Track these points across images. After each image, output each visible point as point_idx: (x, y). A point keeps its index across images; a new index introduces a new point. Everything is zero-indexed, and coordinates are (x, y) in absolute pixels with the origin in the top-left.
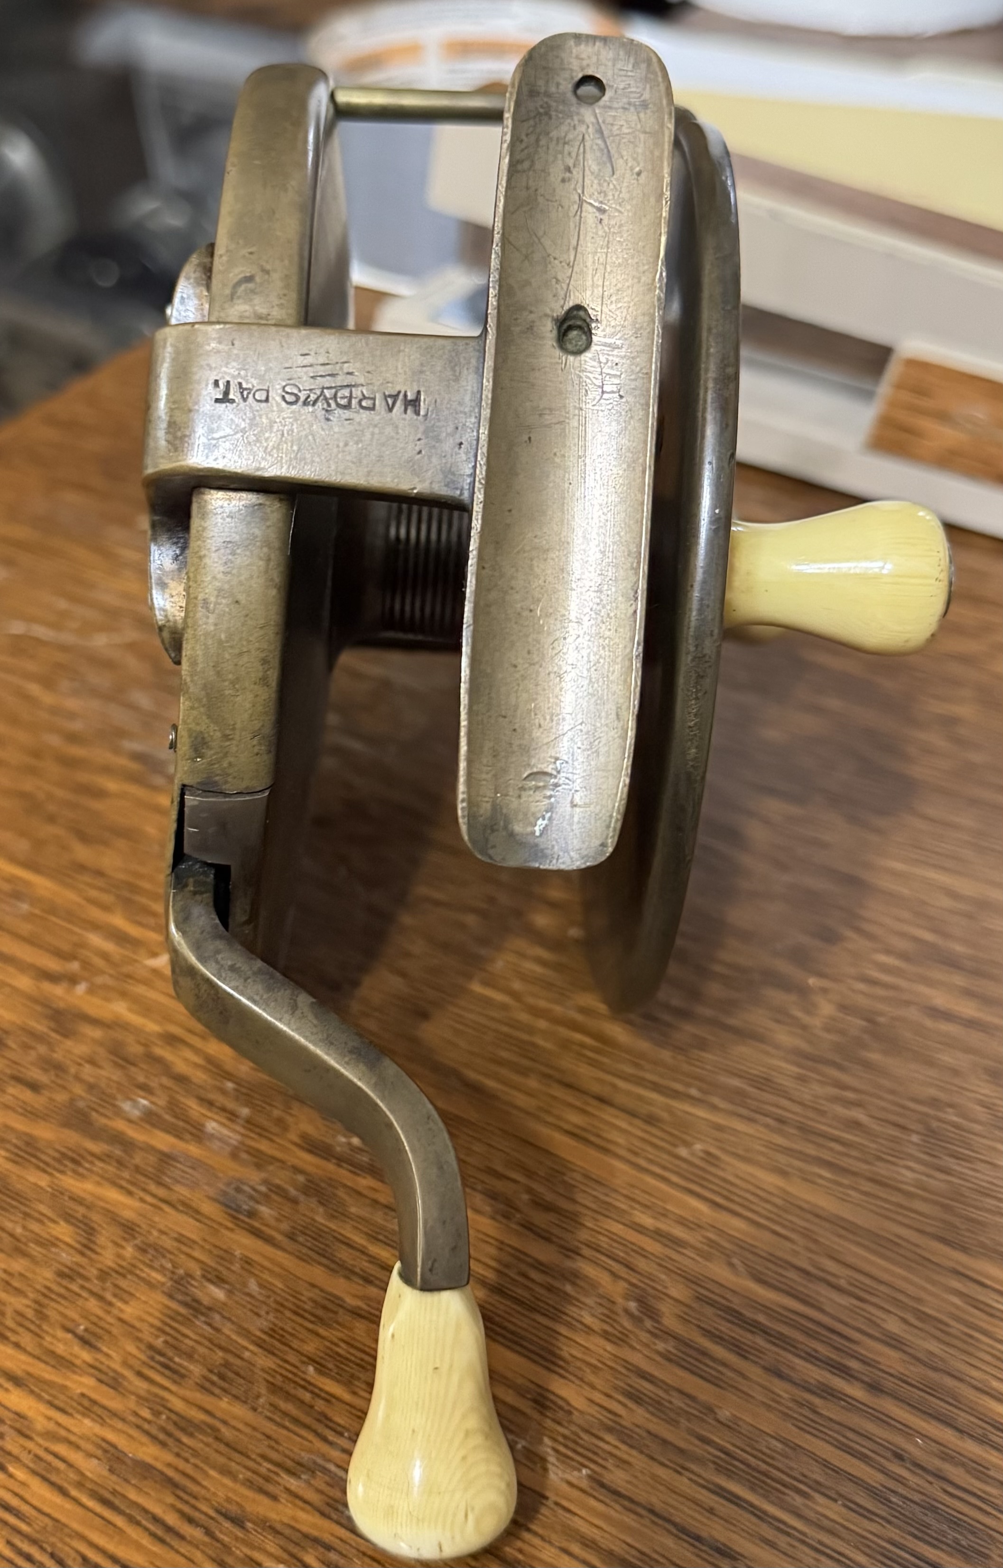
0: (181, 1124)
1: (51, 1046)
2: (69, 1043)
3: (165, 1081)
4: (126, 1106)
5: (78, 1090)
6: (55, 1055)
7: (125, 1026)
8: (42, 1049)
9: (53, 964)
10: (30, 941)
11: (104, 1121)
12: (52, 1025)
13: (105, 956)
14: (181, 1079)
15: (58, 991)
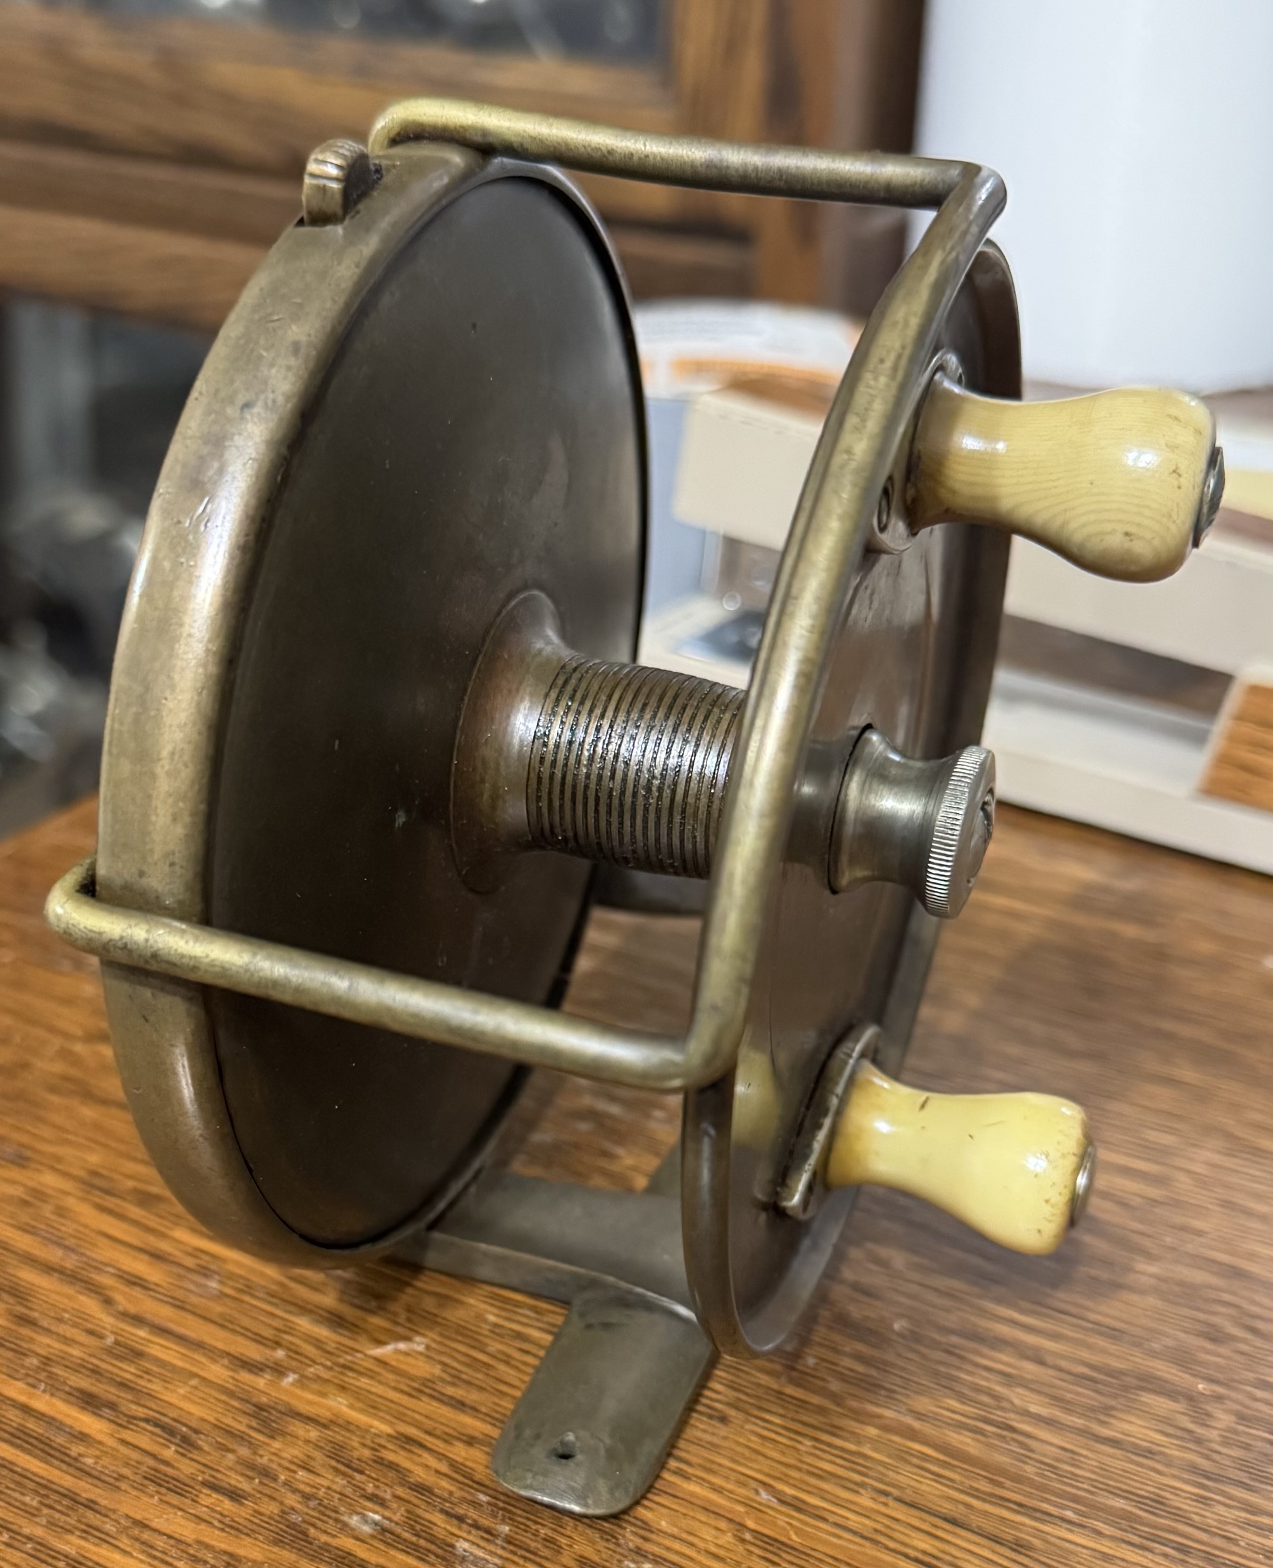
0: (422, 1542)
1: (253, 1446)
2: (276, 1445)
3: (400, 1491)
4: (354, 1521)
5: (292, 1500)
6: (259, 1460)
7: (347, 1426)
8: (244, 1452)
9: (254, 1352)
10: (223, 1323)
11: (324, 1538)
12: (254, 1423)
13: (318, 1343)
14: (422, 1489)
15: (261, 1382)
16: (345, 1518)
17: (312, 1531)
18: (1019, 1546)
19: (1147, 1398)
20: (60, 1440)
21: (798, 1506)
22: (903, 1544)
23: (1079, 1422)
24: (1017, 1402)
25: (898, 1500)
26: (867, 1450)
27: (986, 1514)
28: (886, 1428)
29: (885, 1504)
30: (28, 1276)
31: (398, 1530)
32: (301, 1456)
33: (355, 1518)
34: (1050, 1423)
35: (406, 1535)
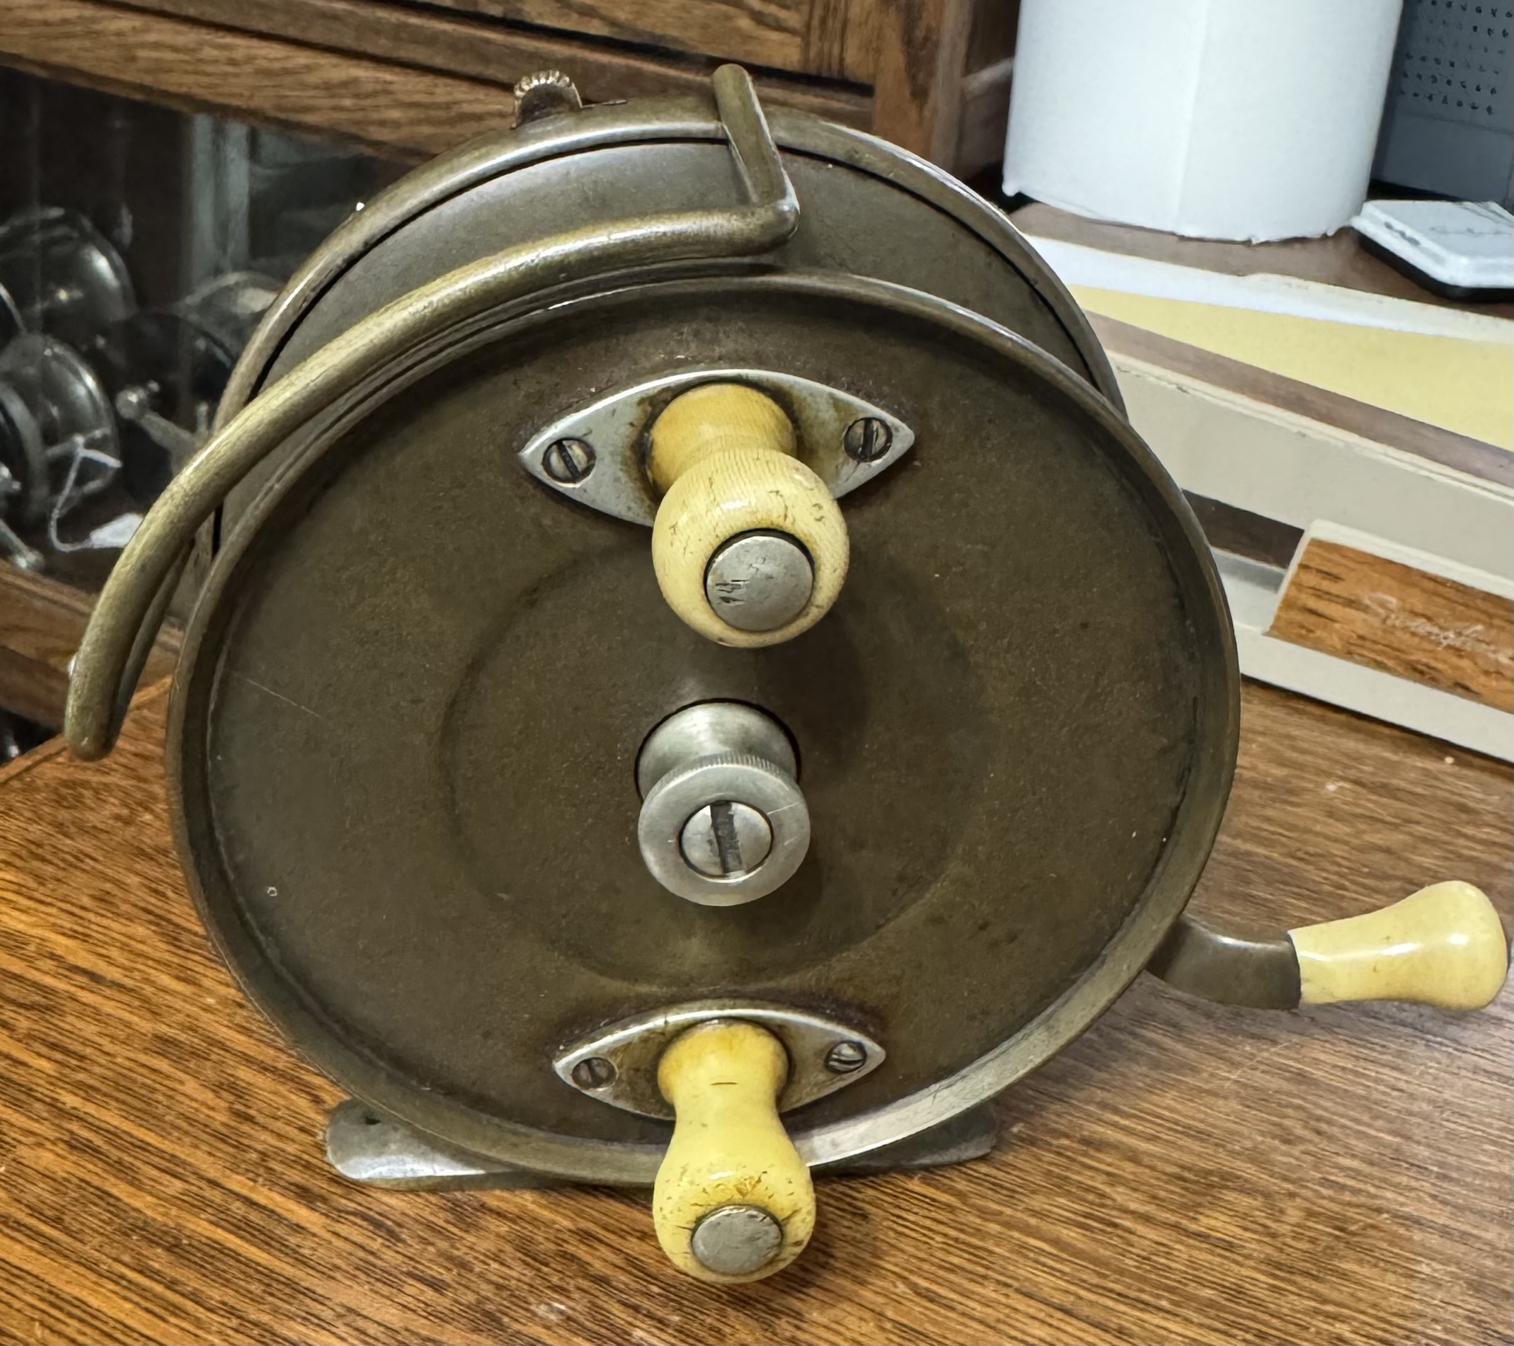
0: (602, 1331)
1: (452, 1241)
2: (471, 1239)
3: (585, 1284)
4: (542, 1310)
5: (487, 1290)
6: (456, 1252)
7: (535, 1221)
8: (443, 1245)
11: (516, 1326)
12: (451, 1217)
14: (602, 1280)
16: (533, 1308)
17: (506, 1320)
18: (1121, 1332)
19: (1230, 1196)
20: (280, 1231)
21: (931, 1298)
22: (1023, 1332)
23: (1173, 1218)
24: (1119, 1199)
25: (1018, 1291)
26: (990, 1245)
27: (1092, 1303)
28: (1008, 1225)
29: (1007, 1296)
30: (245, 1074)
31: (581, 1319)
32: (493, 1249)
33: (543, 1307)
34: (1146, 1219)
35: (588, 1324)
